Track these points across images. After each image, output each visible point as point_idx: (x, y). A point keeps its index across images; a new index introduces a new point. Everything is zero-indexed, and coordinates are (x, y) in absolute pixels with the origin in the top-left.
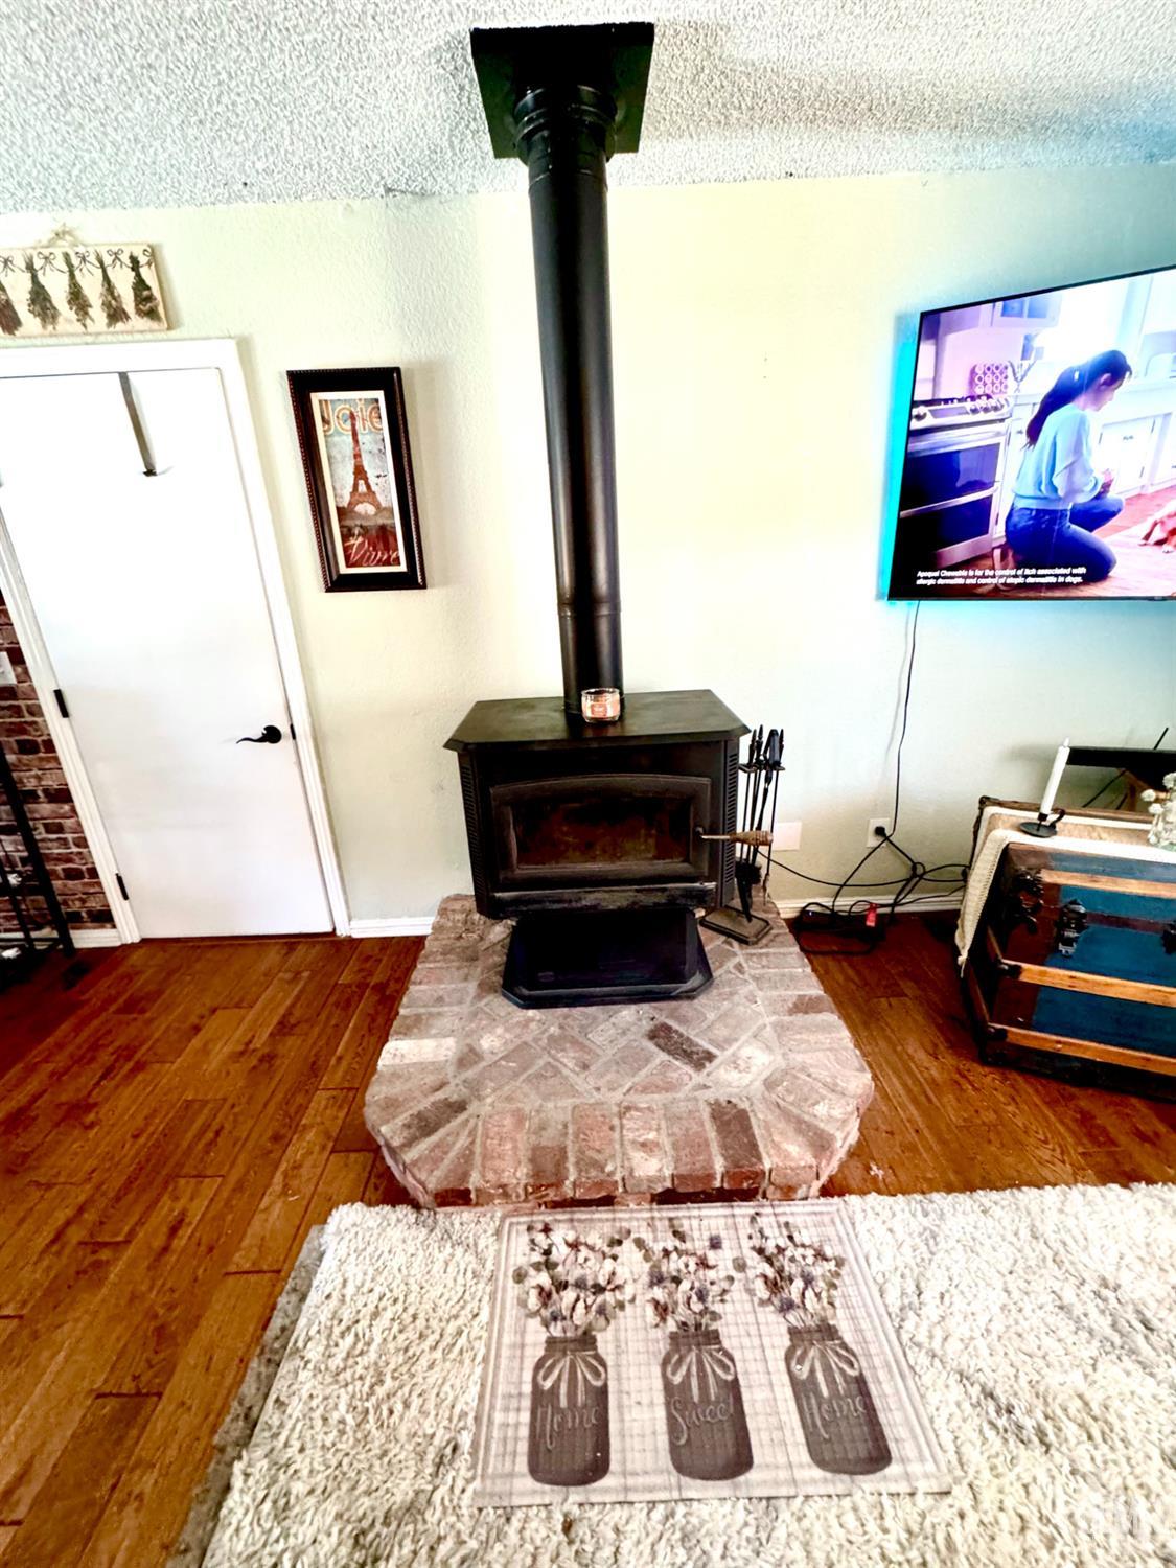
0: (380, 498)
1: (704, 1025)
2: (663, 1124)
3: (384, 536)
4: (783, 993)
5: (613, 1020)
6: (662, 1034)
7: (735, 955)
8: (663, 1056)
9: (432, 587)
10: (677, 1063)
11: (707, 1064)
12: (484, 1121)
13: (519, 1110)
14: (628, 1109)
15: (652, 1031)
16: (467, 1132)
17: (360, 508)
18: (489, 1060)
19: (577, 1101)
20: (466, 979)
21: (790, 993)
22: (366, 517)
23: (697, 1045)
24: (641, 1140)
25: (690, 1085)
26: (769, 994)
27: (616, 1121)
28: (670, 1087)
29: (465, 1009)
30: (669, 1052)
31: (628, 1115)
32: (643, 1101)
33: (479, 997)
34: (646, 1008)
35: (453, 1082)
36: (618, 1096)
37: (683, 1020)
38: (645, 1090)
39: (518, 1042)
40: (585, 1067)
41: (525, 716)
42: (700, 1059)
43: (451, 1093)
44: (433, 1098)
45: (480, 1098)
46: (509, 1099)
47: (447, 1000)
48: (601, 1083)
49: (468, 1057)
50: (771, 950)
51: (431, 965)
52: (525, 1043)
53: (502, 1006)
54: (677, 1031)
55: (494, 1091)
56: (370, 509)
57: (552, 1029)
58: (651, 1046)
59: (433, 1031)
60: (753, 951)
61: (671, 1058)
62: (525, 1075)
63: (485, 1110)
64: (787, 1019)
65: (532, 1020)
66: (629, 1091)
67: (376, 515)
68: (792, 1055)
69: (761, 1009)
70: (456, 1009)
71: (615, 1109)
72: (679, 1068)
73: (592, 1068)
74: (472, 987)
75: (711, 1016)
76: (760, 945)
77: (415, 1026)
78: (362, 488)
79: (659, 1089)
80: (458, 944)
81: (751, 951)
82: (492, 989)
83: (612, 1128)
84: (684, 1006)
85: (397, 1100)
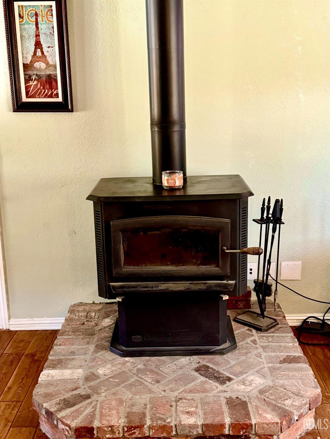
0: (49, 59)
1: (228, 366)
2: (199, 405)
3: (50, 81)
4: (278, 354)
5: (175, 362)
6: (203, 369)
7: (253, 335)
8: (203, 379)
9: (77, 111)
10: (211, 381)
11: (227, 382)
12: (101, 403)
13: (120, 398)
14: (181, 399)
15: (198, 368)
16: (91, 407)
17: (37, 65)
18: (103, 378)
19: (153, 396)
20: (88, 343)
21: (282, 354)
22: (40, 70)
23: (223, 374)
24: (187, 411)
25: (216, 391)
26: (270, 354)
27: (174, 404)
28: (205, 391)
29: (88, 357)
30: (206, 377)
31: (180, 401)
32: (189, 396)
33: (96, 352)
34: (195, 358)
35: (83, 387)
36: (176, 394)
37: (217, 364)
38: (191, 391)
39: (120, 371)
40: (158, 382)
41: (130, 186)
42: (223, 380)
43: (81, 391)
44: (71, 393)
45: (98, 394)
46: (114, 394)
47: (77, 353)
48: (166, 388)
49: (90, 377)
50: (275, 335)
51: (66, 337)
52: (124, 372)
53: (109, 355)
54: (212, 368)
55: (106, 391)
56: (43, 65)
57: (139, 366)
58: (196, 374)
59: (70, 366)
60: (264, 335)
61: (207, 379)
62: (123, 385)
63: (102, 398)
64: (279, 365)
65: (128, 362)
66: (182, 392)
67: (46, 68)
68: (277, 381)
69: (264, 360)
70: (83, 357)
71: (173, 399)
72: (211, 383)
73: (162, 382)
74: (92, 347)
75: (233, 362)
76: (269, 331)
77: (58, 364)
78: (39, 53)
79: (199, 392)
80: (82, 327)
81: (263, 334)
82: (103, 348)
83: (171, 406)
84: (217, 358)
85: (51, 394)
